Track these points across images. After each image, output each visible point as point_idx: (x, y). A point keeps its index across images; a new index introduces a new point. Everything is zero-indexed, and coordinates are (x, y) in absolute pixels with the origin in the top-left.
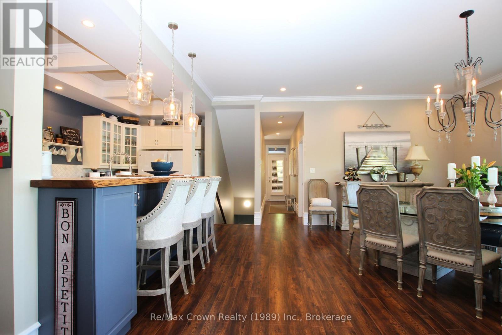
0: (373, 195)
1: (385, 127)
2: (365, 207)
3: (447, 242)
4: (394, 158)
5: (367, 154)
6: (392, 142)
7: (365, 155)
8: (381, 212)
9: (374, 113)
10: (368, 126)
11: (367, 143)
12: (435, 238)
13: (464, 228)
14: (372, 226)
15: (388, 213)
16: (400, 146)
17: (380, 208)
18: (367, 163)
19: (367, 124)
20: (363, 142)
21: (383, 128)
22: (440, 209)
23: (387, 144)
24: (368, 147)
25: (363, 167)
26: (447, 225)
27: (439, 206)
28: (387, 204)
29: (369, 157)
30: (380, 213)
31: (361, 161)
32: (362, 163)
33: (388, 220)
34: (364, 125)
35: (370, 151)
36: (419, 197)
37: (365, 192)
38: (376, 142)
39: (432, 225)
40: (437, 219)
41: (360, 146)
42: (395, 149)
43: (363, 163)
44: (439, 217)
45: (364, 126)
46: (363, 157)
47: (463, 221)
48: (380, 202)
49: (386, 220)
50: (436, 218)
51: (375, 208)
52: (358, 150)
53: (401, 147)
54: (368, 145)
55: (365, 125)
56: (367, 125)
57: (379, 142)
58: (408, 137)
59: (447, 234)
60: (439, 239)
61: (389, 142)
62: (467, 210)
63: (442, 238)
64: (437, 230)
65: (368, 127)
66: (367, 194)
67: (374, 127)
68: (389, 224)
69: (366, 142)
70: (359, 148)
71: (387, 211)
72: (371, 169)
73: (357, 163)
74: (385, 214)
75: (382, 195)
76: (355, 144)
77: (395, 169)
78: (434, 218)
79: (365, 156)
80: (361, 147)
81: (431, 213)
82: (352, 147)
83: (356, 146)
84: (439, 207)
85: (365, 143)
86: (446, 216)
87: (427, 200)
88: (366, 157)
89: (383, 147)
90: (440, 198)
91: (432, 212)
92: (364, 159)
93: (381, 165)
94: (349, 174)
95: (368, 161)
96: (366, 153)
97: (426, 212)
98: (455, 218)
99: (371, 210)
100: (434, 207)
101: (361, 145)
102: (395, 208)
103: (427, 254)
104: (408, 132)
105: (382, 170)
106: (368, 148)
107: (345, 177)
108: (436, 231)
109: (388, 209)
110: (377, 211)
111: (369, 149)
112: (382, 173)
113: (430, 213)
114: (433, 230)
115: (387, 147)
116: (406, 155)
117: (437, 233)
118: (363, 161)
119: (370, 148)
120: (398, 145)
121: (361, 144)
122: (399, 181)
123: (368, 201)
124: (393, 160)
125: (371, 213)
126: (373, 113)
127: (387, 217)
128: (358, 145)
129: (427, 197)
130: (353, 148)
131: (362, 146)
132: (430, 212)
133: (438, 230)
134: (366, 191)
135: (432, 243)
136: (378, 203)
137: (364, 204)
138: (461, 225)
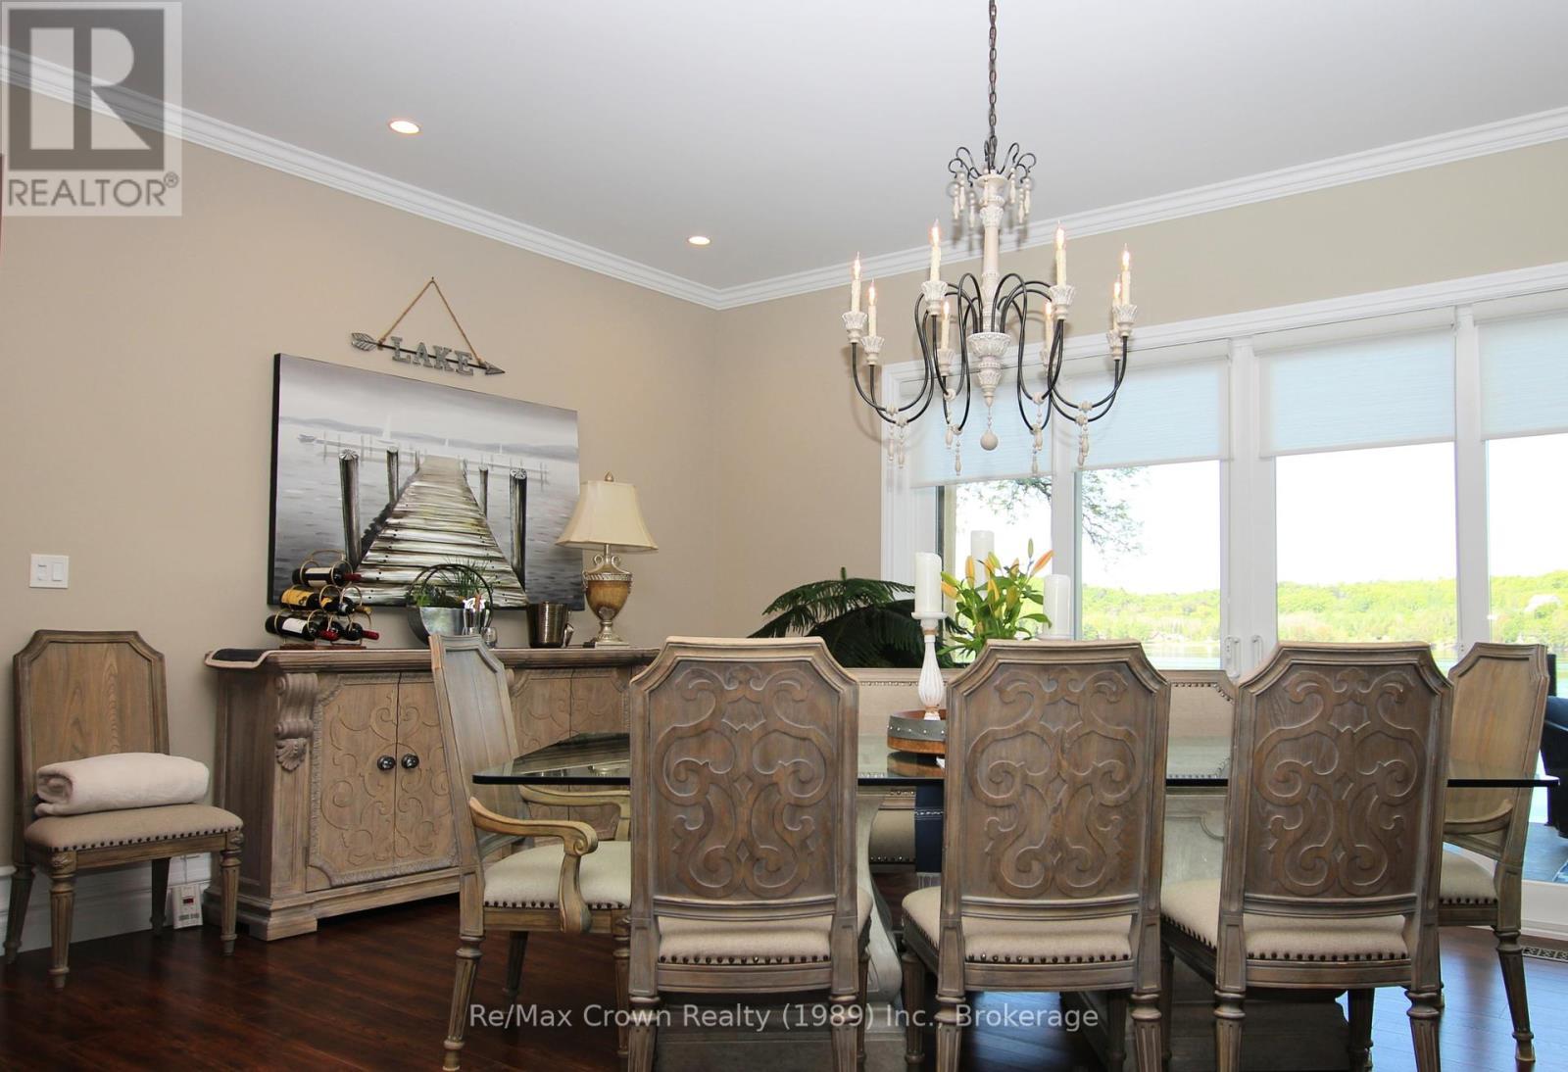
0: (740, 694)
1: (478, 372)
2: (682, 768)
3: (1053, 878)
4: (512, 532)
5: (395, 495)
6: (508, 449)
7: (387, 500)
8: (775, 784)
9: (432, 286)
10: (402, 347)
11: (394, 440)
12: (1008, 875)
13: (1117, 806)
14: (709, 868)
15: (803, 784)
16: (537, 476)
17: (767, 763)
18: (395, 546)
19: (395, 334)
20: (378, 432)
21: (471, 373)
22: (1043, 738)
23: (484, 459)
24: (402, 458)
25: (372, 566)
26: (1064, 805)
27: (1042, 723)
28: (804, 739)
29: (404, 514)
30: (770, 786)
31: (362, 535)
32: (366, 544)
33: (802, 822)
34: (384, 339)
35: (407, 484)
36: (963, 688)
37: (690, 680)
38: (441, 442)
39: (1006, 814)
40: (1028, 784)
41: (363, 449)
42: (521, 484)
43: (376, 543)
44: (1037, 775)
45: (381, 346)
46: (377, 512)
47: (1118, 779)
48: (775, 731)
49: (792, 825)
50: (1025, 777)
51: (743, 766)
52: (353, 467)
53: (542, 481)
54: (404, 448)
55: (389, 342)
56: (398, 341)
57: (453, 443)
58: (566, 436)
59: (1057, 844)
60: (1024, 872)
61: (493, 448)
62: (1133, 732)
63: (1036, 866)
64: (1022, 834)
65: (403, 355)
66: (701, 689)
67: (432, 361)
68: (803, 844)
69: (394, 435)
70: (355, 460)
71: (804, 775)
72: (411, 575)
73: (341, 543)
74: (789, 790)
75: (787, 689)
76: (333, 435)
77: (518, 585)
78: (1018, 780)
79: (383, 508)
80: (367, 454)
81: (1007, 758)
82: (320, 448)
83: (339, 445)
84: (1043, 727)
85: (386, 437)
86: (1065, 763)
87: (995, 699)
88: (388, 511)
89: (470, 467)
90: (1048, 690)
91: (1012, 754)
92: (381, 521)
93: (462, 561)
94: (313, 603)
95: (400, 534)
96: (391, 493)
97: (984, 757)
98: (1095, 771)
99: (715, 780)
100: (1022, 732)
101: (367, 444)
102: (840, 754)
103: (969, 952)
104: (570, 415)
105: (463, 589)
106: (401, 468)
107: (282, 620)
108: (1019, 837)
109: (810, 764)
110: (750, 779)
111: (405, 470)
112: (469, 604)
113: (1001, 758)
114: (1005, 836)
115: (486, 473)
116: (566, 522)
117: (1022, 847)
118: (372, 534)
119: (413, 470)
120: (531, 466)
121: (367, 437)
122: (535, 642)
123: (700, 733)
124: (509, 541)
125: (714, 796)
126: (428, 285)
127: (798, 806)
128: (352, 441)
129: (1000, 690)
130: (325, 454)
131: (371, 449)
132: (1004, 754)
133: (1027, 833)
134: (699, 674)
135: (995, 896)
136: (760, 739)
137: (674, 749)
138: (1109, 796)
